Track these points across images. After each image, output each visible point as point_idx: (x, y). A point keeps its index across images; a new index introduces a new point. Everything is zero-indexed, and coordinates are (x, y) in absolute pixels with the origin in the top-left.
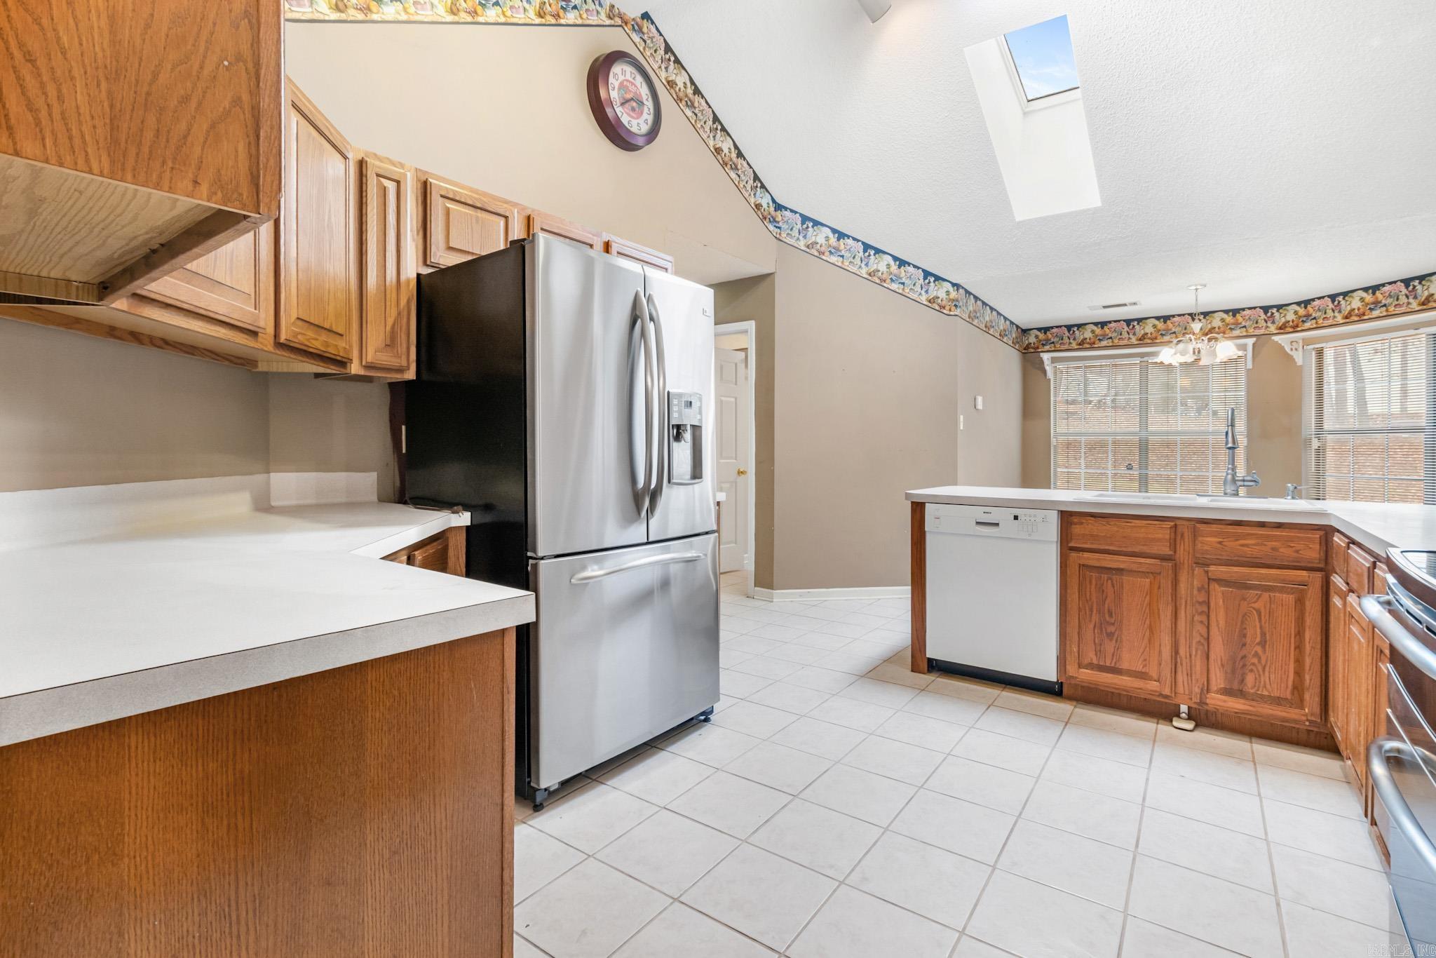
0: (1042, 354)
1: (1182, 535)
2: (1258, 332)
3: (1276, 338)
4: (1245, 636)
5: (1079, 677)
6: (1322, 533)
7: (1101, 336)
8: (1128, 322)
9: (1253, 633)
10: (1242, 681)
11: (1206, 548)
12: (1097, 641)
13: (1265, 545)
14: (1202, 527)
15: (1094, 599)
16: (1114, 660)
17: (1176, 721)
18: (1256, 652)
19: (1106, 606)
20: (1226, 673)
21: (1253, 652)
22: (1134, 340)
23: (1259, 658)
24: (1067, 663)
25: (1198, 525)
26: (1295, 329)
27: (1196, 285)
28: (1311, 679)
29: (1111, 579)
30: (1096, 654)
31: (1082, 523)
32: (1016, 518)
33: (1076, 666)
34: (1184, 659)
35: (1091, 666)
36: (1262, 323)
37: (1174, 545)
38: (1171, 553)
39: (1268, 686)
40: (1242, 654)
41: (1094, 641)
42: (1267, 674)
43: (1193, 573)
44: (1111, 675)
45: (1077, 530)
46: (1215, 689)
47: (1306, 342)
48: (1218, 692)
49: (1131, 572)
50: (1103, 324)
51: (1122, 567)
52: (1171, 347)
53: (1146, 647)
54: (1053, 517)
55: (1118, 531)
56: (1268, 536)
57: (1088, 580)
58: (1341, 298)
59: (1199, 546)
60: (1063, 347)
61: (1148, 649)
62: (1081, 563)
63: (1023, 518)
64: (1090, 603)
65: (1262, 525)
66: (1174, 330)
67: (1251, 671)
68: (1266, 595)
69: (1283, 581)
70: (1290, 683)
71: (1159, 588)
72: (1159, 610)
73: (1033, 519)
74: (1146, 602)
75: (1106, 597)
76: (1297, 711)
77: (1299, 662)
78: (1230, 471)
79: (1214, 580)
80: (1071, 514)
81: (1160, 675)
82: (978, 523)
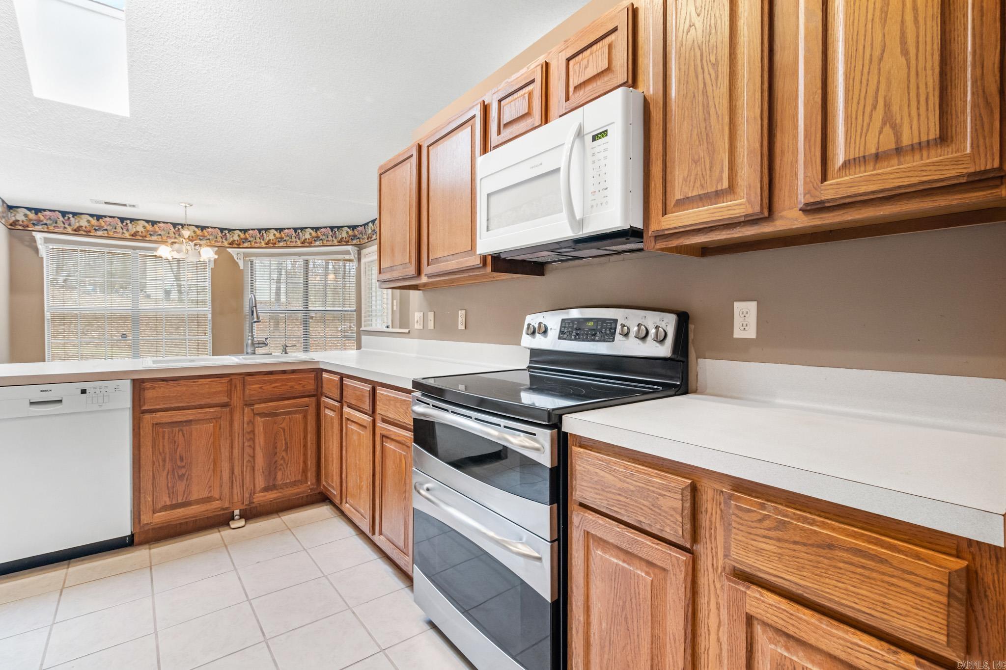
0: (34, 233)
1: (236, 387)
2: (217, 244)
3: (229, 250)
4: (276, 448)
5: (154, 521)
6: (315, 373)
7: (97, 226)
8: (122, 220)
9: (281, 445)
10: (275, 478)
11: (252, 392)
12: (169, 485)
13: (287, 385)
14: (248, 378)
15: (167, 450)
16: (185, 496)
17: (232, 524)
18: (283, 456)
19: (178, 453)
20: (266, 476)
21: (281, 457)
22: (127, 235)
23: (284, 461)
24: (142, 513)
25: (247, 378)
26: (239, 246)
27: (185, 203)
28: (312, 464)
29: (182, 430)
30: (169, 497)
31: (154, 388)
32: (84, 392)
33: (151, 512)
34: (238, 477)
35: (165, 508)
36: (219, 239)
37: (229, 394)
38: (229, 400)
39: (289, 476)
40: (274, 460)
41: (168, 485)
42: (289, 468)
43: (243, 412)
44: (183, 509)
45: (149, 394)
46: (259, 490)
47: (246, 255)
48: (260, 492)
49: (197, 421)
50: (99, 217)
51: (191, 418)
52: (167, 246)
53: (211, 477)
54: (126, 386)
55: (186, 390)
56: (287, 379)
57: (161, 435)
58: (264, 232)
59: (247, 392)
60: (56, 230)
61: (212, 477)
62: (155, 422)
63: (92, 391)
64: (163, 455)
65: (284, 372)
66: (160, 233)
67: (280, 469)
68: (287, 417)
69: (296, 407)
70: (301, 471)
71: (220, 428)
72: (220, 445)
73: (103, 391)
74: (210, 442)
75: (178, 446)
76: (304, 485)
77: (305, 455)
78: (250, 338)
79: (257, 414)
80: (143, 381)
81: (221, 495)
82: (32, 403)
